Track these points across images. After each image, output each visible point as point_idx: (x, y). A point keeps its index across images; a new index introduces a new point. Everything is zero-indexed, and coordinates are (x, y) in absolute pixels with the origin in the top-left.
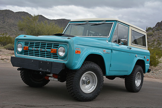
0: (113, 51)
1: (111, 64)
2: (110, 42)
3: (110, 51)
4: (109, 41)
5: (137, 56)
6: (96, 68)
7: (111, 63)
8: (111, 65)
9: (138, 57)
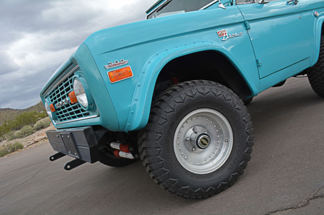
0: (251, 25)
1: (257, 61)
2: (232, 4)
3: (241, 27)
4: (230, 4)
5: (318, 14)
6: (211, 93)
7: (258, 58)
8: (260, 62)
9: (320, 16)
